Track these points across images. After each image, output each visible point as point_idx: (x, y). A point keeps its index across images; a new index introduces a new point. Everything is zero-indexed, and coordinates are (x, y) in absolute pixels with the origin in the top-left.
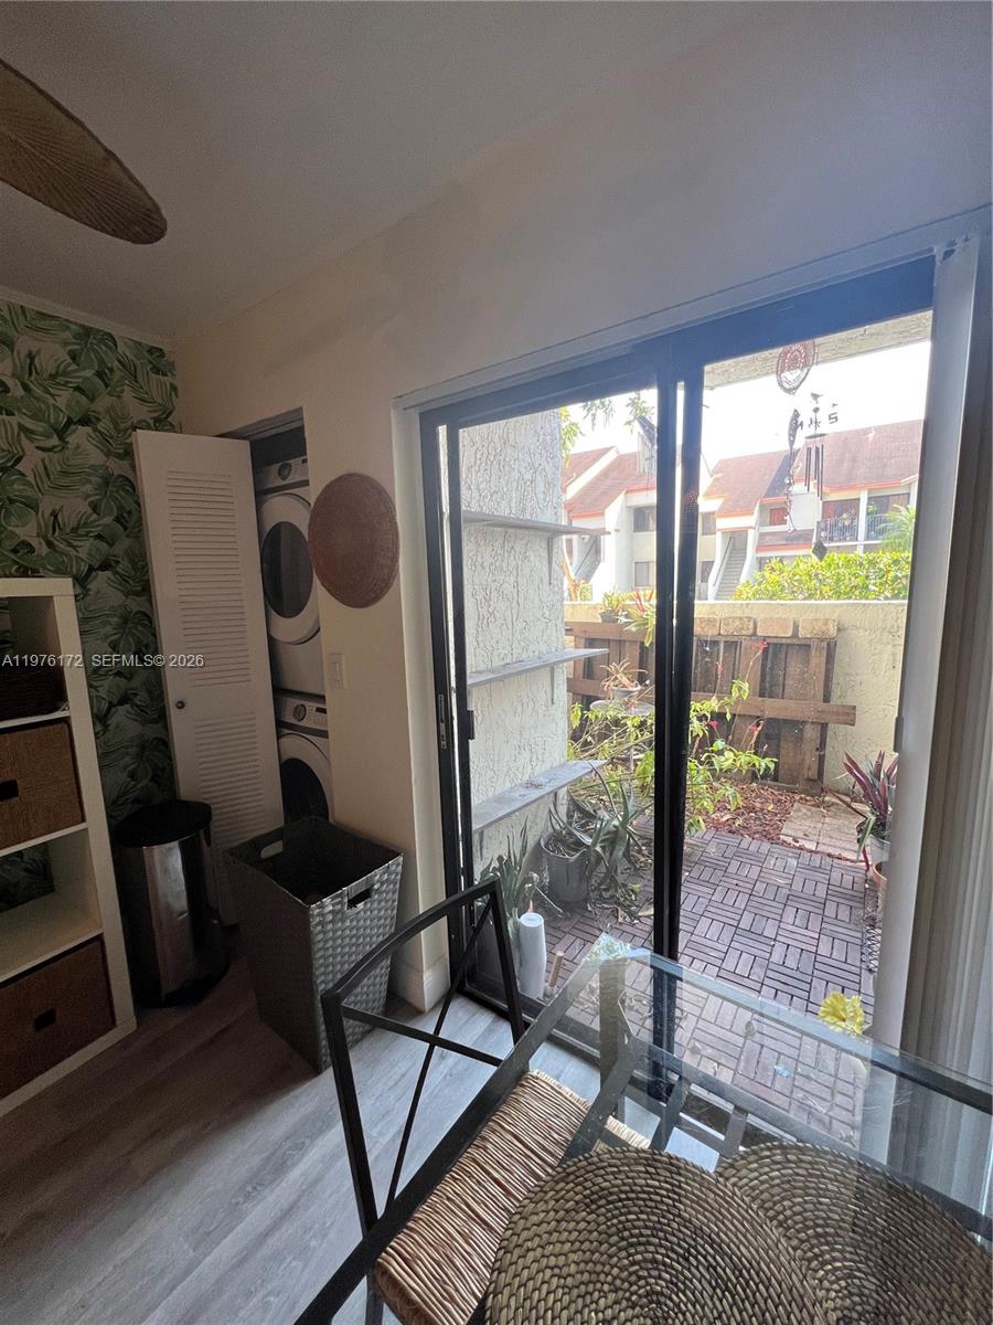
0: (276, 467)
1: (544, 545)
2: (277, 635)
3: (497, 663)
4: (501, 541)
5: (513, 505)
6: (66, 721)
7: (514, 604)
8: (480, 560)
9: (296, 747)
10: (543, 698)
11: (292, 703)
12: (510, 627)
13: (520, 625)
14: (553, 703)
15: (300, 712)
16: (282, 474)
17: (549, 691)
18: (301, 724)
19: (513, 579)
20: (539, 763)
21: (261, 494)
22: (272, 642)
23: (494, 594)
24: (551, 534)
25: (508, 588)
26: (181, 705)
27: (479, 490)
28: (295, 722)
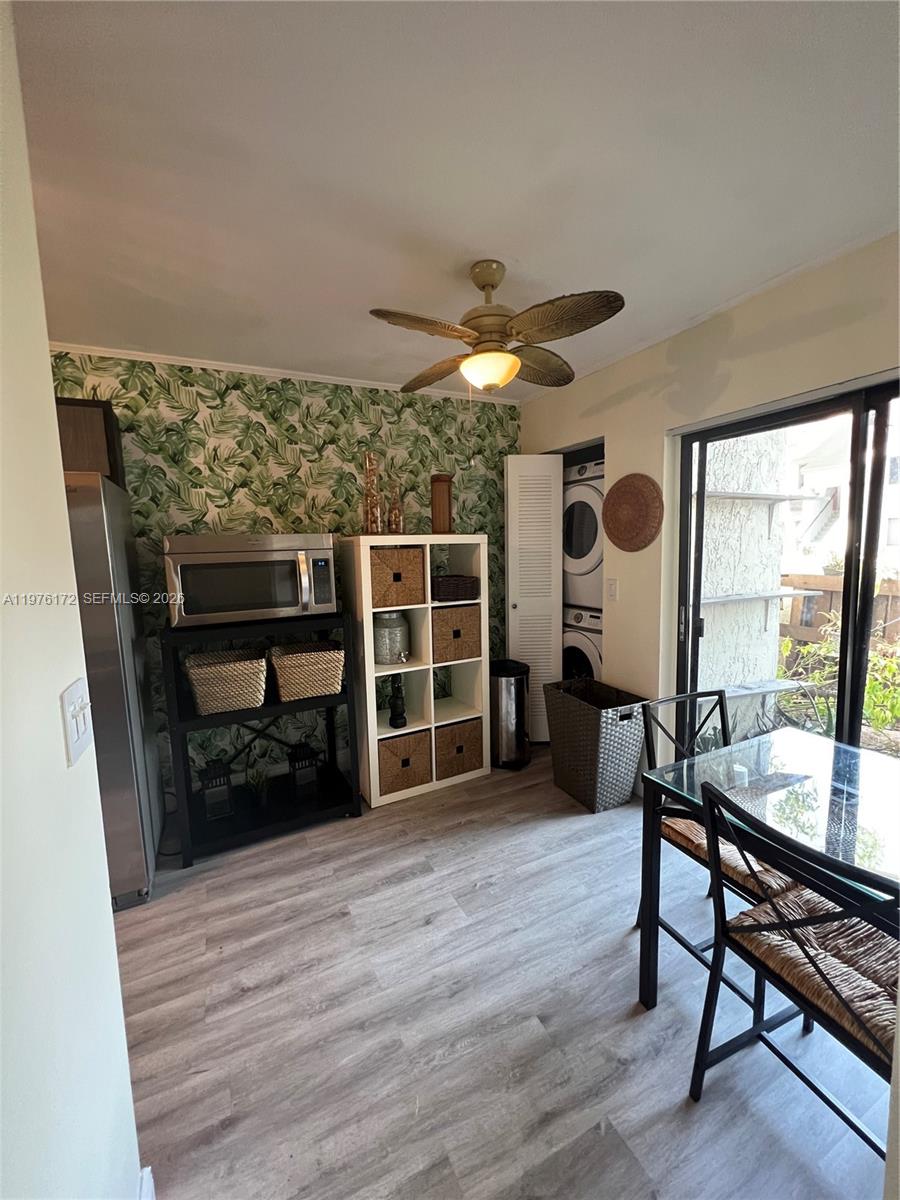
0: (577, 468)
1: (766, 509)
2: (569, 569)
3: (721, 593)
4: (729, 508)
5: (741, 482)
6: (478, 604)
7: (737, 553)
8: (712, 522)
9: (575, 639)
10: (757, 625)
11: (574, 612)
12: (732, 568)
13: (740, 568)
14: (766, 631)
15: (579, 618)
16: (580, 472)
17: (763, 620)
18: (579, 625)
19: (737, 535)
20: (751, 674)
21: (566, 484)
22: (564, 572)
23: (722, 546)
24: (771, 503)
25: (733, 542)
26: (515, 607)
27: (715, 474)
28: (575, 624)
